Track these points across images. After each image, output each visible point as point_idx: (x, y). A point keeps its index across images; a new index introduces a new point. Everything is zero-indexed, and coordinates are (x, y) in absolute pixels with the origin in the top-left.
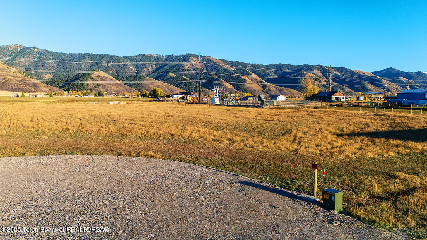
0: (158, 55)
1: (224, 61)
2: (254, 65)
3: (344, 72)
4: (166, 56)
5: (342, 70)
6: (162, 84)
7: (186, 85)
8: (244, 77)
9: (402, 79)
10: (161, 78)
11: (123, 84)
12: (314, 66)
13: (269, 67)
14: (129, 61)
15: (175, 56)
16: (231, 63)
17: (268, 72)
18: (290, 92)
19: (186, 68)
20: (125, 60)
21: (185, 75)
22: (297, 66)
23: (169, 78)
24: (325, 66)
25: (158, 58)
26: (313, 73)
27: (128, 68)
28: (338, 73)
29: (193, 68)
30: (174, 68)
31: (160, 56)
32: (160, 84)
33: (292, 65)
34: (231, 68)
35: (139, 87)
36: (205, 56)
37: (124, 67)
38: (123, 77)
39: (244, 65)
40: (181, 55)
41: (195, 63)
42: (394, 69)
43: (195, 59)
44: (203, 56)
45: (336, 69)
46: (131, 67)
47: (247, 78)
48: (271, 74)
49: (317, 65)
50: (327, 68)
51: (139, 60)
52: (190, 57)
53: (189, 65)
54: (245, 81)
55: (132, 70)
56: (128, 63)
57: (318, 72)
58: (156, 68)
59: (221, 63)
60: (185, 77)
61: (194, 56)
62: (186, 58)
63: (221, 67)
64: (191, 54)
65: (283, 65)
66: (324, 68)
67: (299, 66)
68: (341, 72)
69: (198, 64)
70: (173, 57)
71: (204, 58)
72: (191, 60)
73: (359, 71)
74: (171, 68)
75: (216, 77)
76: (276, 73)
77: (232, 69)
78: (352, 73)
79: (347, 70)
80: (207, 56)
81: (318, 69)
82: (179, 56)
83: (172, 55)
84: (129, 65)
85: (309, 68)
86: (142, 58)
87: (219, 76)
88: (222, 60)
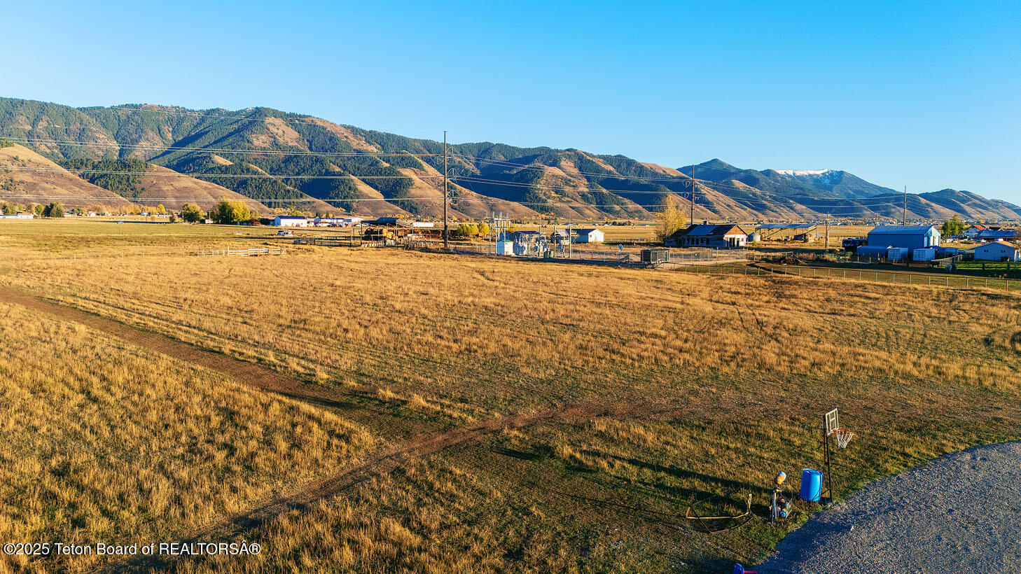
0: (178, 107)
1: (355, 131)
2: (428, 145)
3: (624, 166)
4: (201, 111)
5: (621, 162)
6: (196, 183)
7: (259, 188)
8: (408, 173)
9: (738, 184)
10: (191, 168)
11: (85, 182)
12: (561, 151)
13: (463, 149)
14: (96, 120)
15: (226, 112)
16: (371, 137)
17: (459, 162)
18: (513, 210)
19: (256, 143)
20: (85, 117)
21: (256, 162)
22: (525, 150)
23: (214, 168)
24: (585, 153)
25: (178, 117)
26: (559, 167)
27: (95, 140)
28: (611, 168)
29: (275, 144)
30: (226, 143)
31: (184, 111)
32: (190, 184)
33: (513, 148)
34: (373, 150)
35: (132, 190)
36: (304, 116)
37: (82, 135)
38: (85, 162)
39: (402, 143)
40: (241, 111)
41: (280, 132)
42: (722, 164)
43: (278, 121)
44: (300, 115)
45: (607, 159)
46: (101, 136)
47: (413, 173)
48: (467, 167)
49: (568, 150)
50: (588, 158)
51: (124, 117)
52: (266, 116)
53: (263, 137)
54: (410, 182)
55: (105, 144)
56: (94, 127)
57: (569, 166)
58: (175, 140)
59: (346, 135)
60: (256, 167)
61: (276, 114)
62: (256, 118)
63: (348, 146)
64: (267, 109)
65: (494, 146)
66: (583, 157)
67: (529, 149)
68: (618, 167)
69: (289, 136)
70: (221, 114)
71: (304, 121)
72: (269, 124)
73: (655, 165)
74: (215, 142)
75: (337, 169)
76: (477, 165)
77: (376, 150)
78: (641, 169)
79: (630, 163)
80: (310, 116)
81: (569, 157)
82: (238, 113)
83: (218, 110)
84: (96, 132)
85: (552, 157)
86: (134, 113)
87: (344, 167)
88: (349, 127)
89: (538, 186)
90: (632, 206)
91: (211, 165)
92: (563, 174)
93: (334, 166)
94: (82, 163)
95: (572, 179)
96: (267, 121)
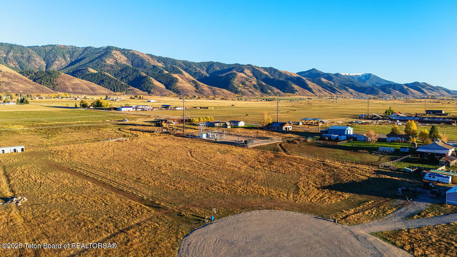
0: (72, 46)
1: (152, 56)
2: (185, 62)
3: (273, 72)
4: (83, 48)
5: (271, 70)
6: (81, 81)
7: (109, 83)
8: (176, 76)
9: (323, 80)
10: (78, 74)
11: (31, 81)
12: (245, 65)
13: (201, 65)
14: (35, 52)
15: (94, 48)
16: (160, 59)
17: (199, 70)
18: (223, 93)
19: (108, 62)
20: (30, 50)
21: (108, 71)
22: (229, 65)
23: (88, 75)
24: (255, 66)
25: (73, 50)
26: (244, 73)
27: (35, 61)
28: (267, 73)
29: (116, 63)
30: (94, 62)
31: (75, 48)
32: (78, 82)
33: (223, 64)
34: (160, 65)
35: (52, 84)
36: (130, 50)
37: (29, 59)
38: (31, 72)
39: (174, 62)
40: (101, 48)
41: (119, 57)
42: (317, 70)
43: (118, 52)
44: (127, 50)
45: (265, 69)
46: (38, 59)
47: (178, 76)
48: (203, 72)
49: (248, 65)
50: (257, 68)
51: (48, 51)
52: (112, 50)
53: (111, 60)
54: (176, 80)
55: (39, 63)
56: (35, 55)
57: (248, 72)
58: (71, 61)
59: (148, 58)
60: (108, 74)
61: (117, 49)
62: (108, 51)
63: (149, 63)
64: (113, 47)
65: (215, 63)
66: (254, 68)
67: (231, 64)
68: (270, 73)
69: (123, 60)
70: (92, 49)
71: (129, 52)
73: (287, 72)
74: (89, 62)
75: (144, 74)
76: (207, 71)
77: (162, 65)
78: (280, 74)
79: (276, 71)
80: (132, 50)
81: (248, 68)
82: (99, 49)
83: (91, 47)
84: (36, 57)
85: (240, 68)
86: (53, 49)
87: (147, 74)
88: (150, 55)
89: (234, 82)
90: (276, 90)
91: (88, 73)
92: (245, 76)
93: (143, 73)
94: (30, 73)
95: (250, 78)
96: (113, 53)
